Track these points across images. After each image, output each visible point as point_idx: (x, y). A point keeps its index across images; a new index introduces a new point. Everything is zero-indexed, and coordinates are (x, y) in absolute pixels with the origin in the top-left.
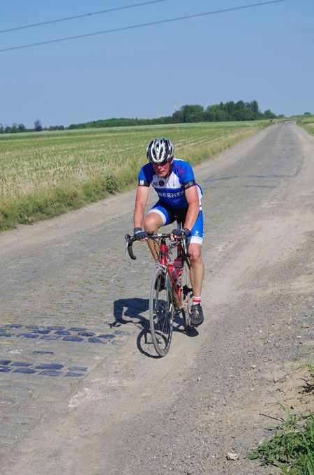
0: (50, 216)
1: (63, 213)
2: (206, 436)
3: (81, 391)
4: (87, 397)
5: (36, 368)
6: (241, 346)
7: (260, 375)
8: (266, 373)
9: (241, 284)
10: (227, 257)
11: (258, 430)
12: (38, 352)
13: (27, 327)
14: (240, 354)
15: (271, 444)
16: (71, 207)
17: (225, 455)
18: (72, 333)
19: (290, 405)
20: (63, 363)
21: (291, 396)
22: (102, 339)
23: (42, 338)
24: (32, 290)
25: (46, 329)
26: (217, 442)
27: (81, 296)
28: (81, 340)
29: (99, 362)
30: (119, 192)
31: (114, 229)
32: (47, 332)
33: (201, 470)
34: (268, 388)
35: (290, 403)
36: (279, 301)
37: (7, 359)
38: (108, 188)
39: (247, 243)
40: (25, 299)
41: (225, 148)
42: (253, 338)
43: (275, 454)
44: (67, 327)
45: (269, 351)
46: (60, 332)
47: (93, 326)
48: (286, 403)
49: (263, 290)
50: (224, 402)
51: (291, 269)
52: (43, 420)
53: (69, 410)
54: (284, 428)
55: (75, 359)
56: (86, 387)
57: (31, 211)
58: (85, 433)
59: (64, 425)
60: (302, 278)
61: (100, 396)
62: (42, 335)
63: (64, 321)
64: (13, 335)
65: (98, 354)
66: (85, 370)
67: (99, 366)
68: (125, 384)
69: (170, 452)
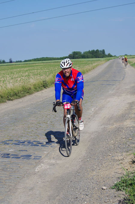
0: (20, 97)
1: (25, 96)
2: (93, 181)
3: (40, 165)
4: (43, 167)
5: (21, 156)
6: (104, 147)
7: (113, 158)
8: (116, 157)
9: (102, 123)
10: (96, 113)
11: (114, 178)
12: (21, 150)
13: (15, 141)
14: (104, 150)
15: (120, 183)
16: (28, 94)
17: (101, 188)
18: (34, 143)
19: (126, 169)
20: (32, 155)
21: (126, 166)
22: (46, 145)
23: (22, 145)
24: (16, 126)
25: (23, 141)
26: (98, 183)
27: (36, 129)
28: (38, 145)
29: (46, 154)
30: (48, 87)
31: (47, 102)
32: (24, 143)
33: (92, 193)
34: (117, 163)
35: (127, 168)
36: (119, 130)
37: (8, 153)
38: (44, 86)
39: (104, 107)
40: (13, 130)
41: (92, 69)
42: (109, 144)
43: (122, 186)
44: (32, 141)
45: (116, 149)
46: (29, 142)
47: (42, 140)
48: (125, 168)
49: (112, 125)
50: (99, 168)
51: (123, 117)
52: (26, 176)
53: (36, 172)
54: (125, 177)
55: (36, 153)
56: (42, 163)
57: (12, 95)
58: (43, 181)
59: (34, 178)
60: (128, 121)
61: (48, 167)
62: (22, 144)
63: (30, 138)
64: (10, 144)
65: (45, 151)
66: (41, 157)
67: (47, 155)
68: (58, 162)
69: (78, 187)
